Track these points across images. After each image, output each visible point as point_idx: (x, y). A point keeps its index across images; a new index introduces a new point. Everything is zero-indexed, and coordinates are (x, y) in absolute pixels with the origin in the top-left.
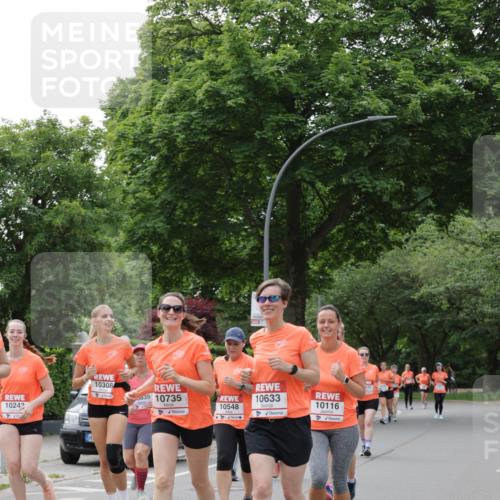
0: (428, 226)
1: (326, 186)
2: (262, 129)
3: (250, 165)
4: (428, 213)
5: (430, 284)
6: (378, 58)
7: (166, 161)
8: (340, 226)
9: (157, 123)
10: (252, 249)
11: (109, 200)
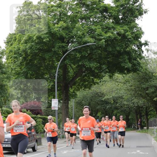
0: (106, 77)
1: (75, 65)
2: (54, 48)
3: (51, 59)
4: (106, 73)
5: (107, 95)
6: (90, 25)
7: (25, 59)
8: (79, 78)
9: (21, 47)
10: (52, 86)
11: (7, 72)
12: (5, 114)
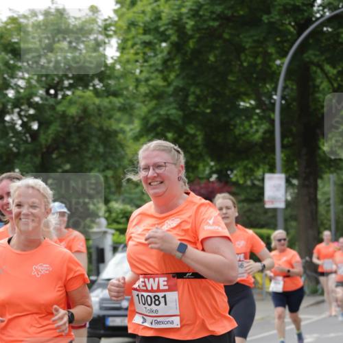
1: (334, 67)
2: (268, 13)
3: (260, 49)
7: (177, 47)
9: (165, 11)
10: (265, 133)
11: (122, 89)
12: (118, 223)
